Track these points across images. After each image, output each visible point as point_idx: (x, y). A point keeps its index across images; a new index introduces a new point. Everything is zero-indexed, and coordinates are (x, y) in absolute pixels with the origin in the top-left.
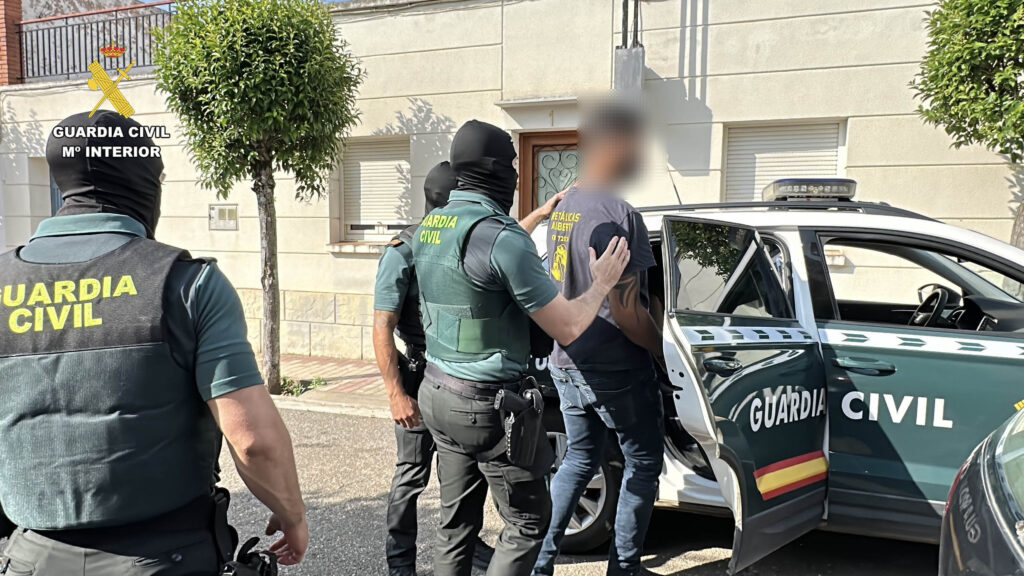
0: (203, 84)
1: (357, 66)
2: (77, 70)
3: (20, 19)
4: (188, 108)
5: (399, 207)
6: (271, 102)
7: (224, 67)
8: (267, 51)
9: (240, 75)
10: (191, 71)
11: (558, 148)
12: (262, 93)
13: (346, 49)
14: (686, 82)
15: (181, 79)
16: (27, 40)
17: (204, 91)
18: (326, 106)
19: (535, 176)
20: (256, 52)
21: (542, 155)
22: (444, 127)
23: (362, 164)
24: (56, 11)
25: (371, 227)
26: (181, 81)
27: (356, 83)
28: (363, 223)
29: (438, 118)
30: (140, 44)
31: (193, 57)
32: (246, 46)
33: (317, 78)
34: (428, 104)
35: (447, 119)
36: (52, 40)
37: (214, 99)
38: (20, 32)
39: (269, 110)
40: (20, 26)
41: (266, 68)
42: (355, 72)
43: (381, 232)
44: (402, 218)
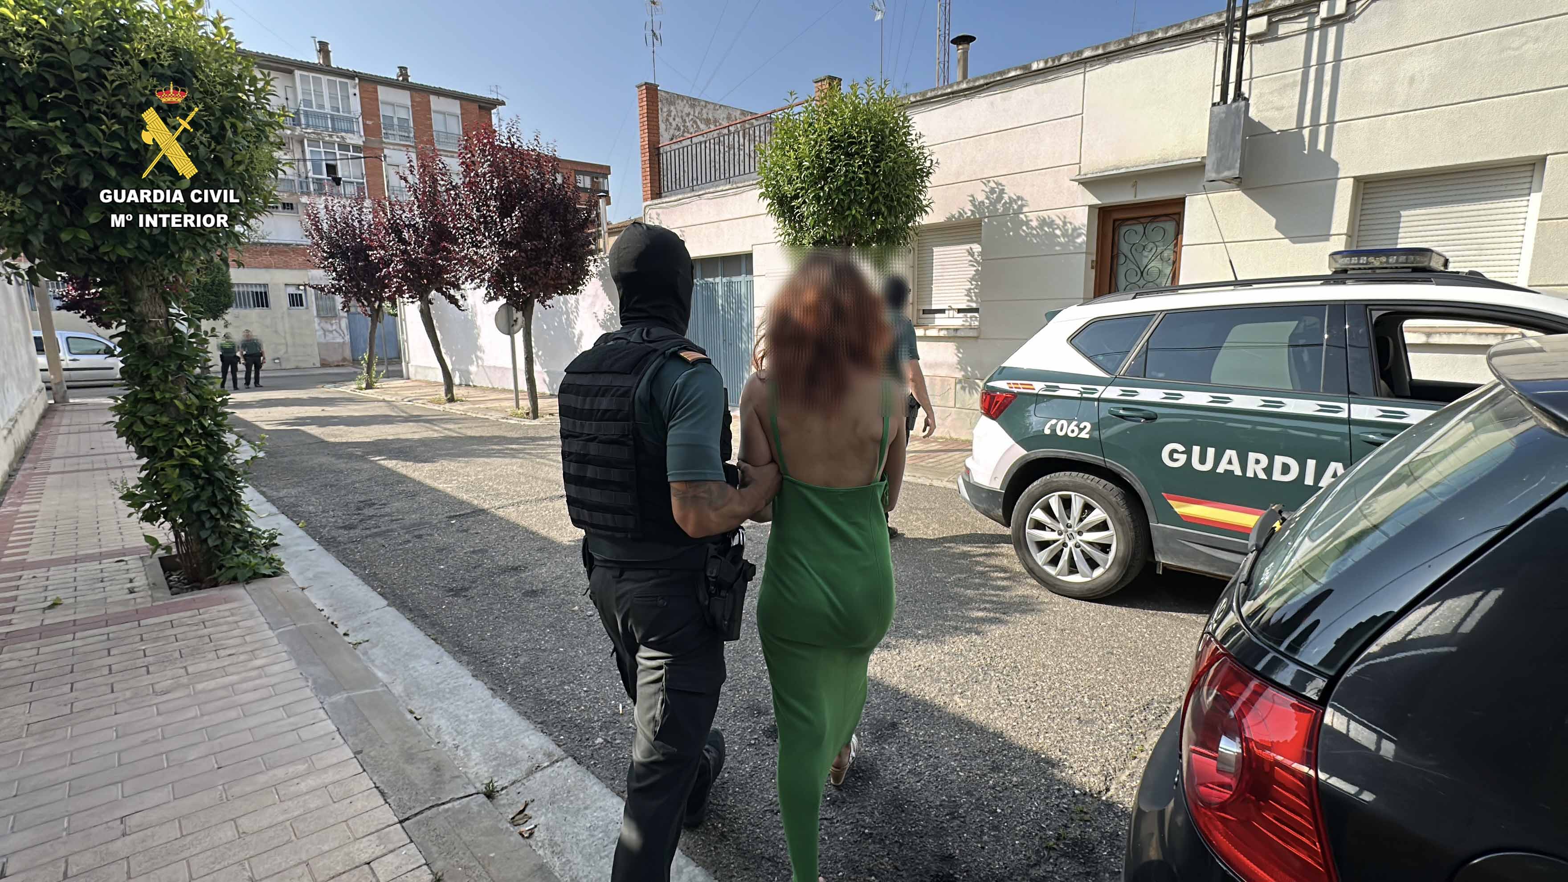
0: (796, 190)
1: (929, 158)
2: (699, 182)
3: (659, 143)
4: (784, 211)
5: (969, 290)
6: (851, 200)
7: (812, 174)
8: (848, 155)
9: (825, 180)
10: (786, 180)
11: (1142, 220)
12: (844, 194)
13: (920, 141)
14: (1306, 133)
15: (777, 186)
16: (664, 159)
17: (796, 197)
18: (898, 200)
19: (1115, 252)
20: (839, 157)
21: (1123, 230)
22: (1016, 207)
23: (935, 249)
24: (684, 132)
25: (942, 311)
26: (778, 189)
27: (928, 173)
28: (934, 307)
29: (1010, 198)
30: (747, 151)
31: (788, 167)
32: (831, 153)
33: (891, 174)
34: (1000, 184)
35: (1019, 198)
36: (681, 157)
37: (804, 202)
38: (659, 154)
39: (849, 209)
40: (659, 148)
41: (847, 171)
42: (928, 164)
43: (951, 316)
44: (971, 301)
